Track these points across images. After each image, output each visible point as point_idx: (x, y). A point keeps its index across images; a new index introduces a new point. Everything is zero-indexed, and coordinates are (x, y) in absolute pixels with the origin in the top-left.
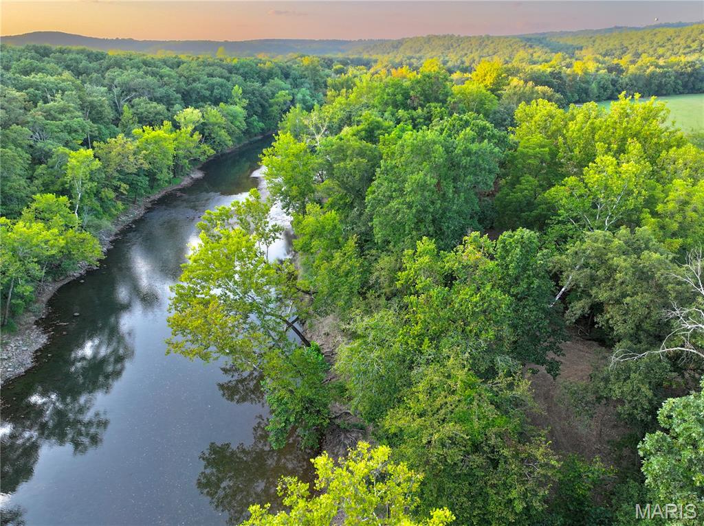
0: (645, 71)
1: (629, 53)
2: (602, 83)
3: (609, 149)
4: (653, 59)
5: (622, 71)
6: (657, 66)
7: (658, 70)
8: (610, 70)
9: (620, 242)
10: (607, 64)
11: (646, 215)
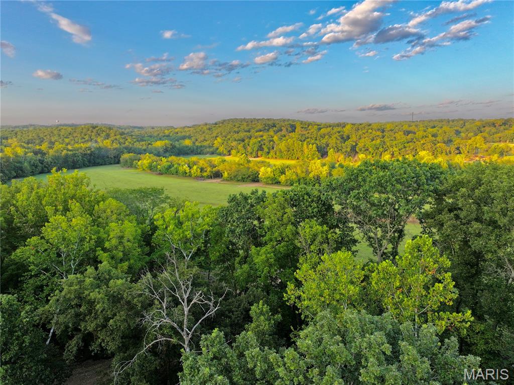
0: (61, 153)
1: (45, 142)
2: (32, 162)
3: (57, 210)
4: (64, 146)
5: (45, 154)
6: (68, 150)
7: (69, 152)
8: (36, 153)
9: (90, 279)
10: (32, 149)
11: (100, 252)
